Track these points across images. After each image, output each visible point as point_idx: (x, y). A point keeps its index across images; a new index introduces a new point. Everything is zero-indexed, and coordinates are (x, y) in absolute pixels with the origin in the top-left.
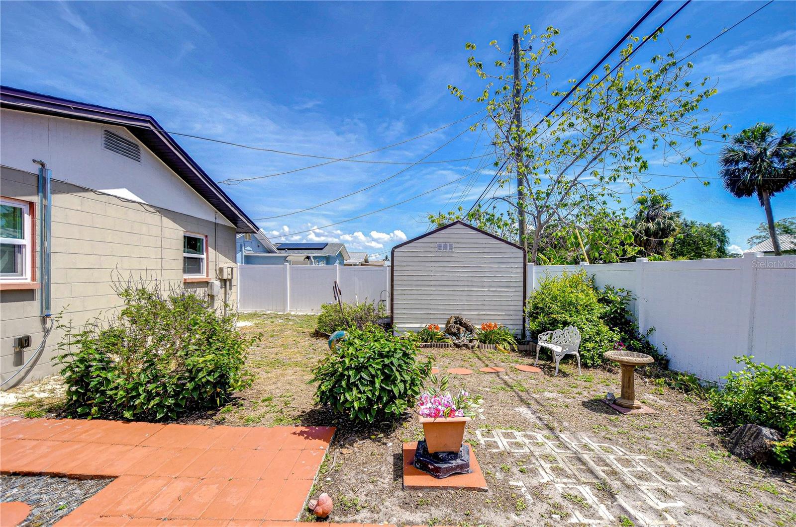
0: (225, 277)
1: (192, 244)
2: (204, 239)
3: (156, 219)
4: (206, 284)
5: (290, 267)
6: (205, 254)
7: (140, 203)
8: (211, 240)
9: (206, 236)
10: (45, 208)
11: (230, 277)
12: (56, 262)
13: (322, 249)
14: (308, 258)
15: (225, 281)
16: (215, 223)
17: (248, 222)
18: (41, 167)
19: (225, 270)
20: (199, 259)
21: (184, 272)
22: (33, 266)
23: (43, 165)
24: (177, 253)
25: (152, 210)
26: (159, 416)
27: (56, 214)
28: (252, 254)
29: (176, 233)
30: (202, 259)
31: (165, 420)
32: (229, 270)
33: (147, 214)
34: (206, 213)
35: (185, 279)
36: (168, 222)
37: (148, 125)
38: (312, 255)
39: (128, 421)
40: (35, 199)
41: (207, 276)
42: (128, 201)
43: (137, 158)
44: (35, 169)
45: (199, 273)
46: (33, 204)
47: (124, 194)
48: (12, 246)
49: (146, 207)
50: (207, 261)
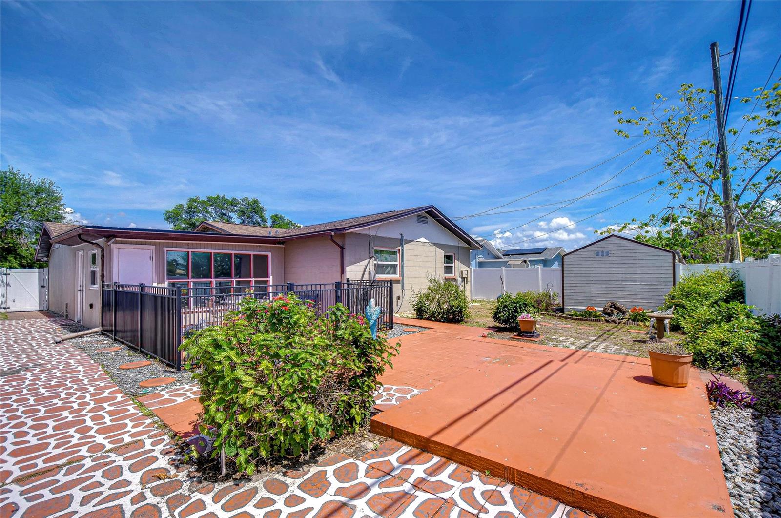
0: (464, 275)
1: (448, 258)
2: (453, 255)
3: (433, 248)
4: (455, 280)
5: (505, 270)
6: (454, 263)
7: (428, 243)
8: (457, 256)
10: (403, 250)
11: (466, 276)
12: (406, 269)
13: (540, 253)
14: (525, 261)
15: (464, 278)
16: (459, 246)
17: (476, 243)
19: (464, 272)
21: (446, 273)
22: (400, 272)
23: (402, 235)
24: (441, 264)
25: (432, 245)
26: (442, 320)
27: (405, 252)
28: (483, 260)
29: (441, 253)
30: (453, 266)
31: (443, 322)
32: (466, 272)
33: (431, 247)
34: (455, 242)
35: (445, 277)
36: (438, 249)
37: (432, 209)
38: (528, 260)
39: (433, 321)
40: (400, 248)
41: (455, 275)
42: (425, 242)
43: (426, 222)
44: (399, 237)
45: (451, 274)
46: (399, 250)
47: (423, 240)
48: (395, 265)
49: (430, 244)
50: (455, 267)
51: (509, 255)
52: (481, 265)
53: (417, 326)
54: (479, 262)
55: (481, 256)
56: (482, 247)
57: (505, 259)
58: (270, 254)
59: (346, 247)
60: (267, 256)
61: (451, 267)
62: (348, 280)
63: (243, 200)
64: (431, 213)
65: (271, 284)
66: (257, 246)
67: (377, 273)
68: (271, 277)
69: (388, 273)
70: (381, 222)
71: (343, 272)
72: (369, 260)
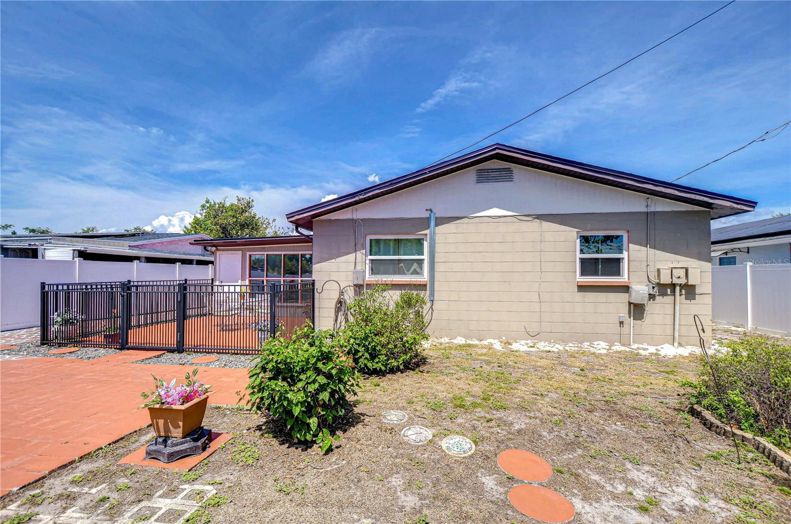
0: (665, 279)
2: (624, 234)
3: (535, 225)
4: (626, 289)
6: (625, 253)
7: (514, 216)
8: (639, 235)
9: (630, 232)
10: (432, 235)
11: (683, 281)
15: (673, 286)
16: (647, 212)
18: (429, 212)
20: (619, 259)
22: (429, 271)
23: (431, 210)
24: (565, 255)
25: (527, 219)
27: (439, 239)
29: (563, 233)
30: (623, 259)
32: (679, 271)
33: (522, 223)
34: (624, 203)
35: (582, 282)
36: (547, 225)
40: (428, 232)
41: (629, 279)
42: (500, 217)
43: (509, 179)
44: (427, 215)
45: (620, 275)
46: (427, 235)
47: (495, 212)
48: (421, 260)
49: (521, 218)
50: (629, 261)
56: (754, 207)
59: (314, 239)
61: (614, 260)
67: (373, 272)
72: (355, 254)
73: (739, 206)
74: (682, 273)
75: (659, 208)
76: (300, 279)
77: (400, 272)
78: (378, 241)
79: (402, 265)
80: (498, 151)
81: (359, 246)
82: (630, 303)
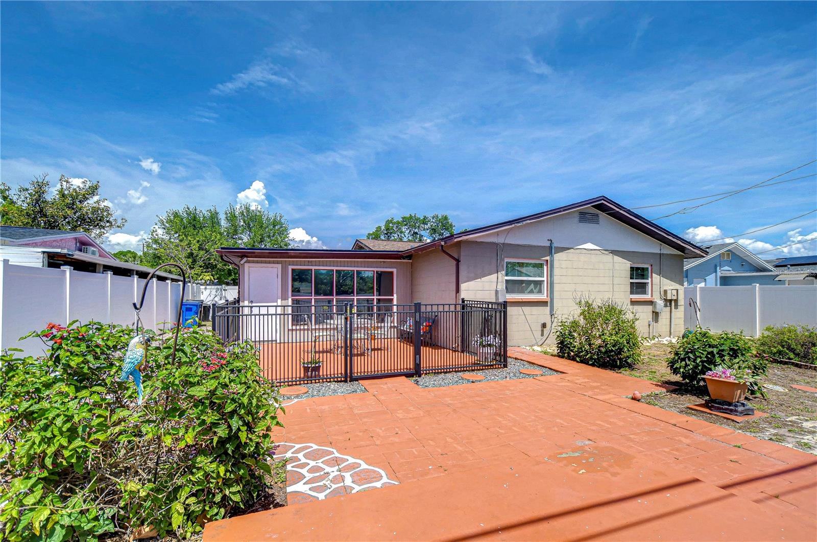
0: (669, 298)
1: (638, 273)
2: (649, 267)
3: (610, 256)
4: (651, 303)
5: (759, 288)
6: (650, 279)
7: (599, 250)
8: (656, 268)
9: (652, 265)
10: (552, 261)
11: (675, 298)
12: (557, 287)
14: (814, 276)
15: (671, 301)
16: (660, 253)
17: (694, 248)
18: (550, 242)
19: (668, 292)
20: (646, 283)
21: (632, 293)
22: (547, 291)
23: (551, 241)
24: (623, 280)
25: (607, 253)
26: (590, 363)
27: (556, 264)
28: (731, 274)
29: (624, 266)
30: (648, 283)
31: (593, 365)
32: (675, 291)
33: (605, 256)
34: (652, 247)
35: (631, 299)
36: (617, 259)
39: (577, 362)
40: (548, 258)
41: (652, 296)
42: (592, 250)
43: (597, 222)
44: (548, 244)
45: (646, 294)
46: (547, 261)
47: (589, 246)
48: (541, 281)
49: (602, 251)
50: (652, 285)
51: (785, 266)
52: (725, 281)
53: (546, 367)
54: (721, 278)
55: (726, 268)
56: (707, 255)
57: (776, 271)
58: (395, 270)
59: (462, 259)
60: (392, 273)
61: (645, 284)
62: (463, 301)
63: (433, 218)
64: (601, 207)
65: (395, 303)
66: (381, 262)
67: (508, 290)
68: (395, 295)
69: (531, 292)
70: (511, 224)
71: (458, 290)
72: (496, 275)
73: (702, 254)
74: (674, 292)
75: (665, 252)
76: (355, 298)
77: (522, 291)
78: (513, 264)
79: (524, 285)
80: (603, 201)
81: (500, 268)
82: (653, 312)
